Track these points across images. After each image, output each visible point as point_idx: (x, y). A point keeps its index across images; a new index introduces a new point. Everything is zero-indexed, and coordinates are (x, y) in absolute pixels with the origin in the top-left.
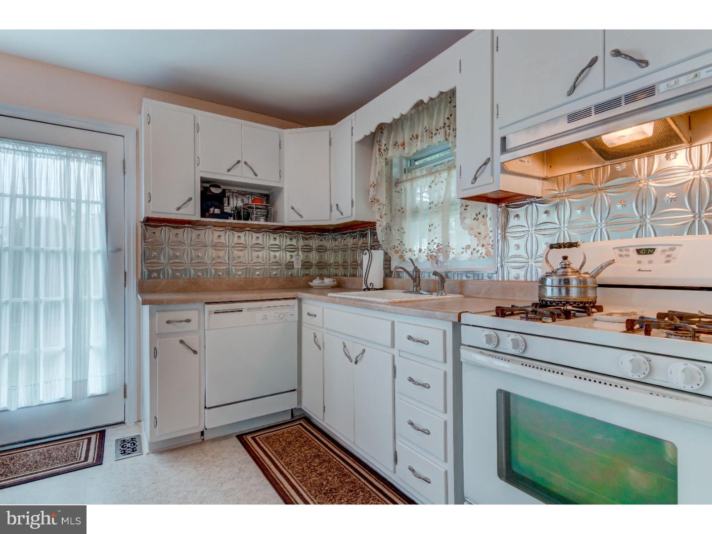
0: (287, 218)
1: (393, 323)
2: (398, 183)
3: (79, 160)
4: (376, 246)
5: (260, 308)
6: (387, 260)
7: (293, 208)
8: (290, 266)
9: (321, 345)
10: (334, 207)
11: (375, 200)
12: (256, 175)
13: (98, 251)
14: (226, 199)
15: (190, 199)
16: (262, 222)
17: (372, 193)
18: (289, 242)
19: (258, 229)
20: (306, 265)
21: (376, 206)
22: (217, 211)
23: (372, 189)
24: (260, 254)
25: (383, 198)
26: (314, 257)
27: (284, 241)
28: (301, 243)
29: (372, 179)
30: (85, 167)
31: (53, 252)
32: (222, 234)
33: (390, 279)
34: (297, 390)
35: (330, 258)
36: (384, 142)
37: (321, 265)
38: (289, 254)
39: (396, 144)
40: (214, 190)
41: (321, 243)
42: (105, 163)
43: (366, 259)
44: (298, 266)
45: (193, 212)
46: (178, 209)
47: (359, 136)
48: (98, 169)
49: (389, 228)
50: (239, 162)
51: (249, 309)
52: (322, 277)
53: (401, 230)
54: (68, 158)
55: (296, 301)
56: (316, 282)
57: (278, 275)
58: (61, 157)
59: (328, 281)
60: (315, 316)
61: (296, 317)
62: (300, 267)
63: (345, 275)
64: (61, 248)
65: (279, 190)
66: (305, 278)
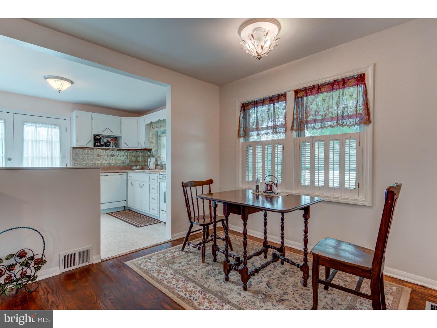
0: (123, 146)
1: (149, 176)
2: (160, 137)
3: (52, 128)
4: (153, 156)
5: (114, 175)
6: (156, 161)
7: (125, 143)
8: (124, 162)
9: (133, 185)
10: (139, 144)
11: (151, 142)
12: (112, 132)
13: (58, 157)
14: (101, 140)
15: (90, 141)
16: (114, 148)
17: (150, 140)
18: (124, 154)
19: (113, 150)
20: (131, 162)
21: (152, 144)
22: (99, 144)
23: (150, 139)
24: (113, 158)
25: (154, 141)
26: (134, 159)
27: (122, 153)
28: (129, 154)
29: (151, 136)
30: (54, 130)
31: (44, 157)
32: (100, 151)
33: (157, 166)
34: (126, 201)
35: (140, 159)
36: (153, 126)
37: (136, 162)
38: (124, 158)
39: (157, 127)
40: (98, 137)
41: (136, 154)
42: (60, 129)
43: (149, 160)
44: (127, 162)
45: (91, 145)
46: (86, 144)
47: (146, 123)
48: (58, 130)
49: (157, 151)
50: (106, 129)
51: (111, 175)
52: (136, 166)
53: (160, 151)
54: (48, 127)
55: (126, 173)
56: (134, 168)
57: (120, 165)
58: (46, 127)
59: (138, 167)
60: (132, 177)
61: (126, 178)
62: (128, 162)
63: (145, 165)
64: (46, 156)
65: (121, 137)
66: (130, 166)
